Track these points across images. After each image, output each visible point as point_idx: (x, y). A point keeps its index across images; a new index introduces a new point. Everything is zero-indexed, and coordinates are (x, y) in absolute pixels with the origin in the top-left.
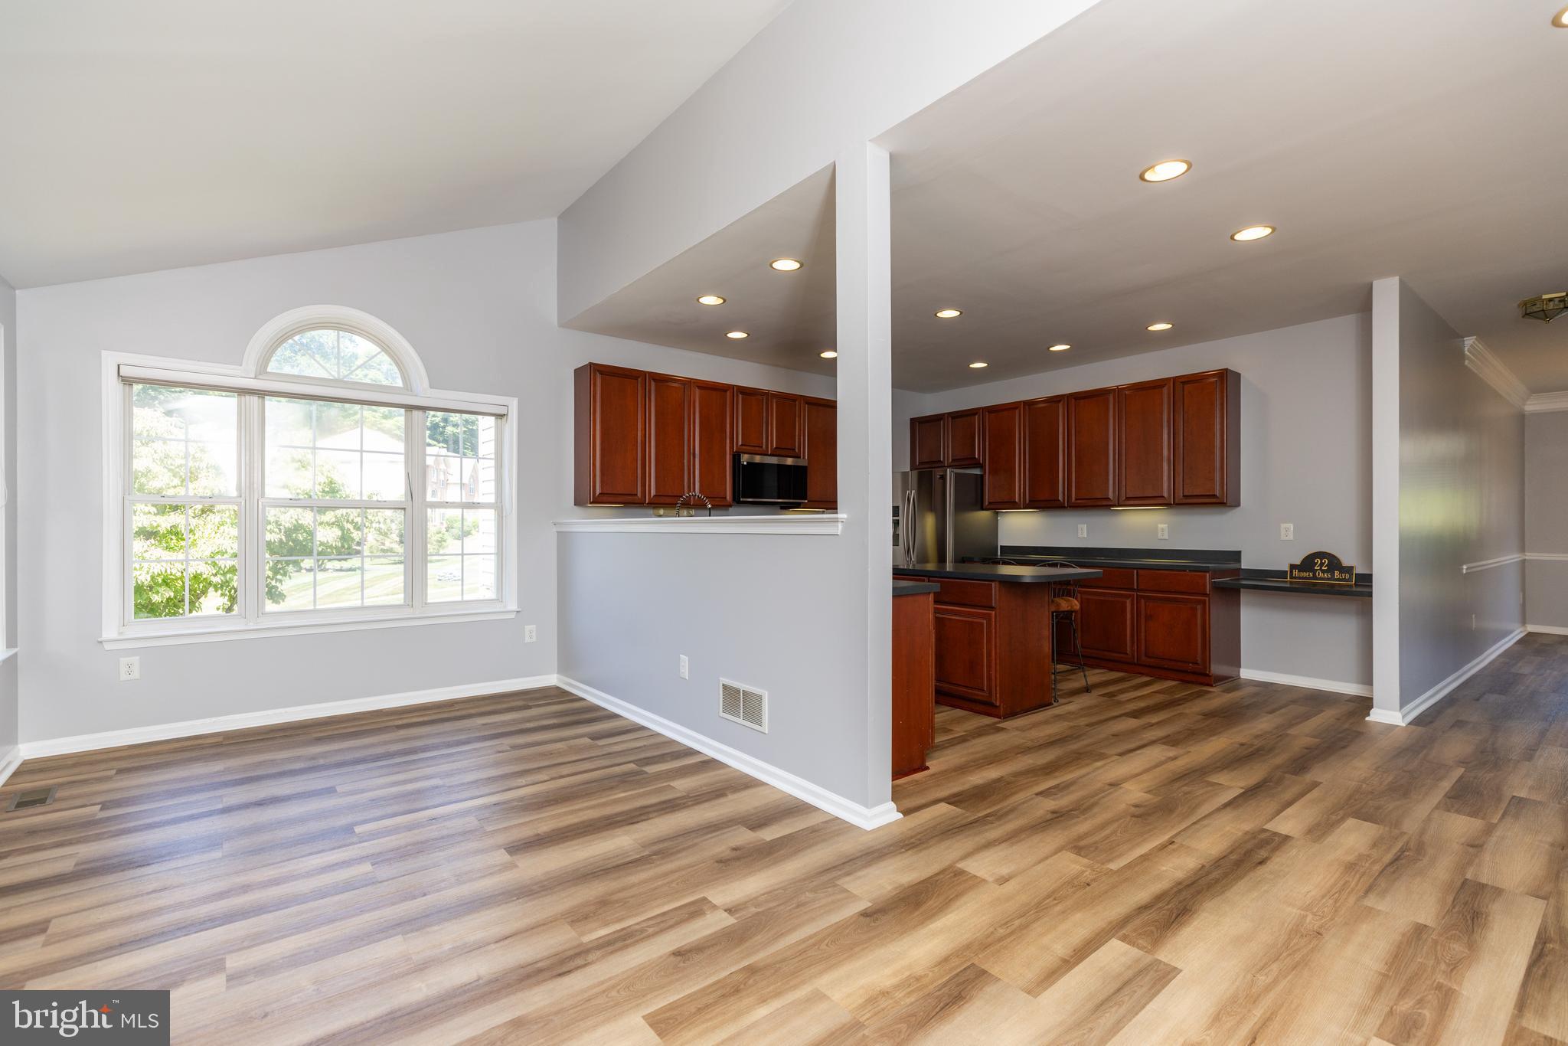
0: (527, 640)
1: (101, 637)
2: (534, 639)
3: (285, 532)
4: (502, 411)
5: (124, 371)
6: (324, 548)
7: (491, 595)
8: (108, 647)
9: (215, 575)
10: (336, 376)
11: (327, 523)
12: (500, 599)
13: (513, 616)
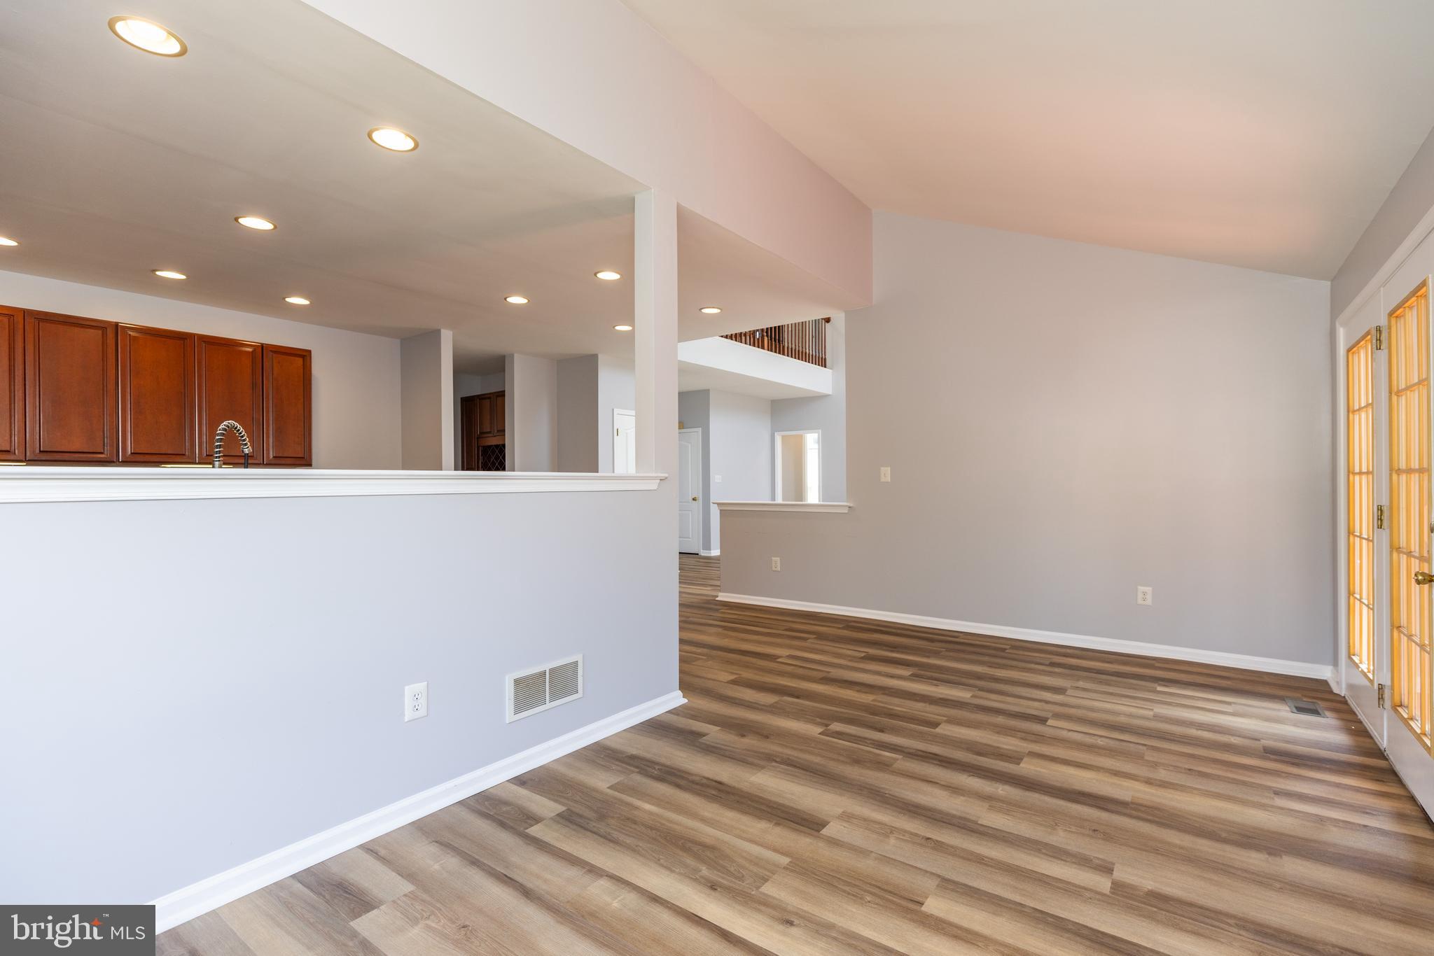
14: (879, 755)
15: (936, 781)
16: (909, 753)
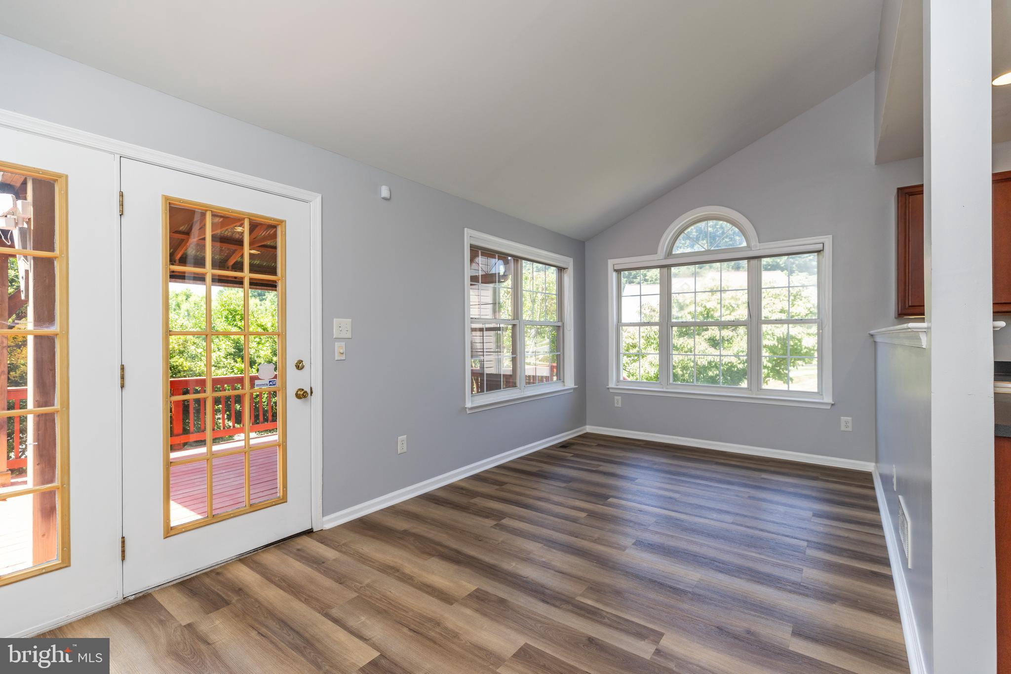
0: (843, 428)
1: (608, 386)
2: (850, 429)
3: (777, 340)
4: (820, 247)
5: (617, 268)
6: (808, 350)
7: (815, 389)
8: (611, 391)
9: (739, 363)
10: (707, 249)
11: (812, 334)
12: (820, 393)
13: (829, 407)
14: (597, 601)
15: (557, 573)
16: (567, 602)
